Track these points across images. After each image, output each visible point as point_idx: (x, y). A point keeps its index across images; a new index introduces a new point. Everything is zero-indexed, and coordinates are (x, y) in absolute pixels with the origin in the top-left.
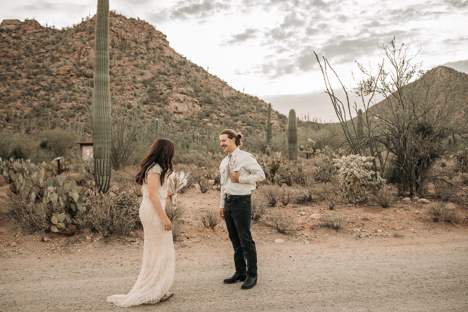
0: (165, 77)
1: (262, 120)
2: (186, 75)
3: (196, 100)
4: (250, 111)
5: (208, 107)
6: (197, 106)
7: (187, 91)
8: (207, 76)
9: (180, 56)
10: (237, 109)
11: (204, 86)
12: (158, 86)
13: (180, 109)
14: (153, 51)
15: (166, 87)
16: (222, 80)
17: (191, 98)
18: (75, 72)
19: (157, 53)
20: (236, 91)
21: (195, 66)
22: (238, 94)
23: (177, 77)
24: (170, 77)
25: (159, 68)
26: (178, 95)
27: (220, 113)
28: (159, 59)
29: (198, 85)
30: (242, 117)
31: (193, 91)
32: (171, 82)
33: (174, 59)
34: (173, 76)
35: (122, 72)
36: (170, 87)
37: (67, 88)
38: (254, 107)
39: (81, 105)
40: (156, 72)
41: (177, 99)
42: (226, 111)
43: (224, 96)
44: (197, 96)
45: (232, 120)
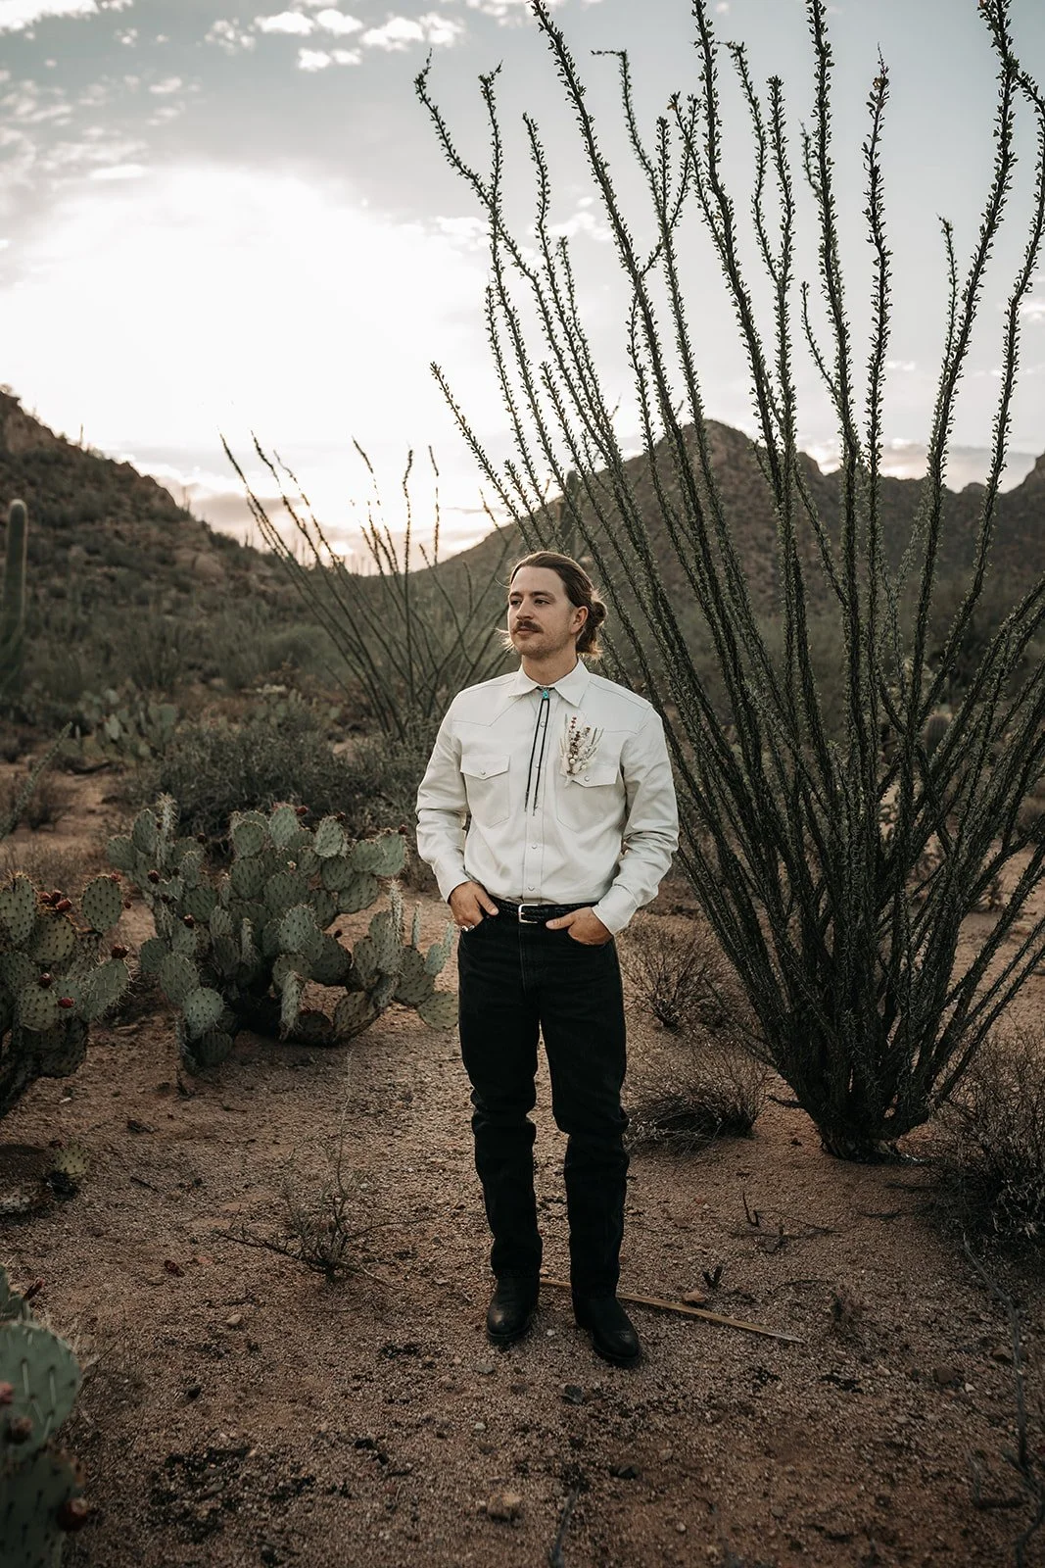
1: (161, 550)
4: (113, 514)
10: (62, 501)
20: (52, 435)
22: (62, 446)
30: (86, 533)
38: (124, 498)
43: (11, 448)
45: (48, 542)
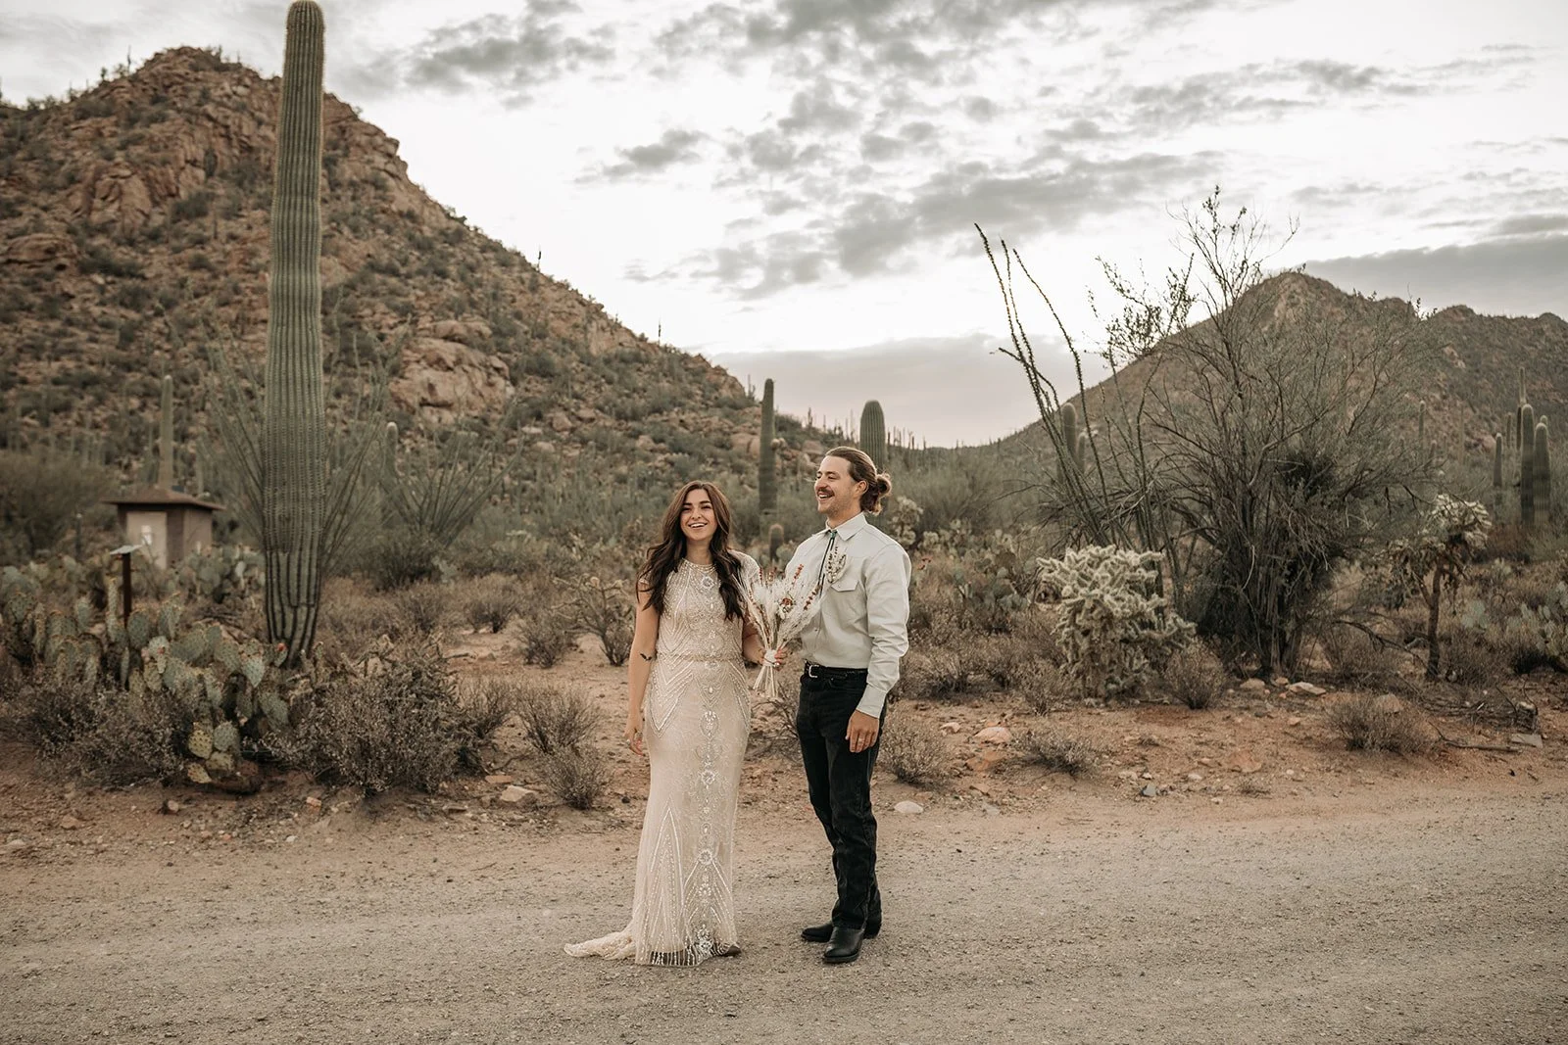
0: (393, 281)
1: (720, 435)
2: (463, 278)
3: (499, 364)
4: (681, 405)
5: (539, 388)
6: (500, 382)
7: (469, 330)
8: (535, 282)
9: (443, 210)
10: (635, 395)
11: (526, 317)
12: (367, 312)
13: (443, 392)
14: (350, 193)
15: (394, 315)
16: (586, 297)
17: (482, 356)
18: (72, 257)
19: (364, 199)
20: (633, 335)
21: (494, 247)
22: (641, 345)
23: (433, 283)
24: (411, 282)
25: (372, 251)
26: (438, 343)
27: (579, 408)
28: (373, 221)
29: (505, 311)
30: (654, 423)
31: (487, 331)
32: (412, 298)
33: (424, 223)
34: (421, 278)
35: (242, 261)
36: (406, 312)
37: (42, 310)
38: (695, 389)
39: (93, 369)
40: (362, 262)
41: (432, 357)
42: (601, 402)
43: (594, 351)
44: (502, 349)
45: (619, 434)
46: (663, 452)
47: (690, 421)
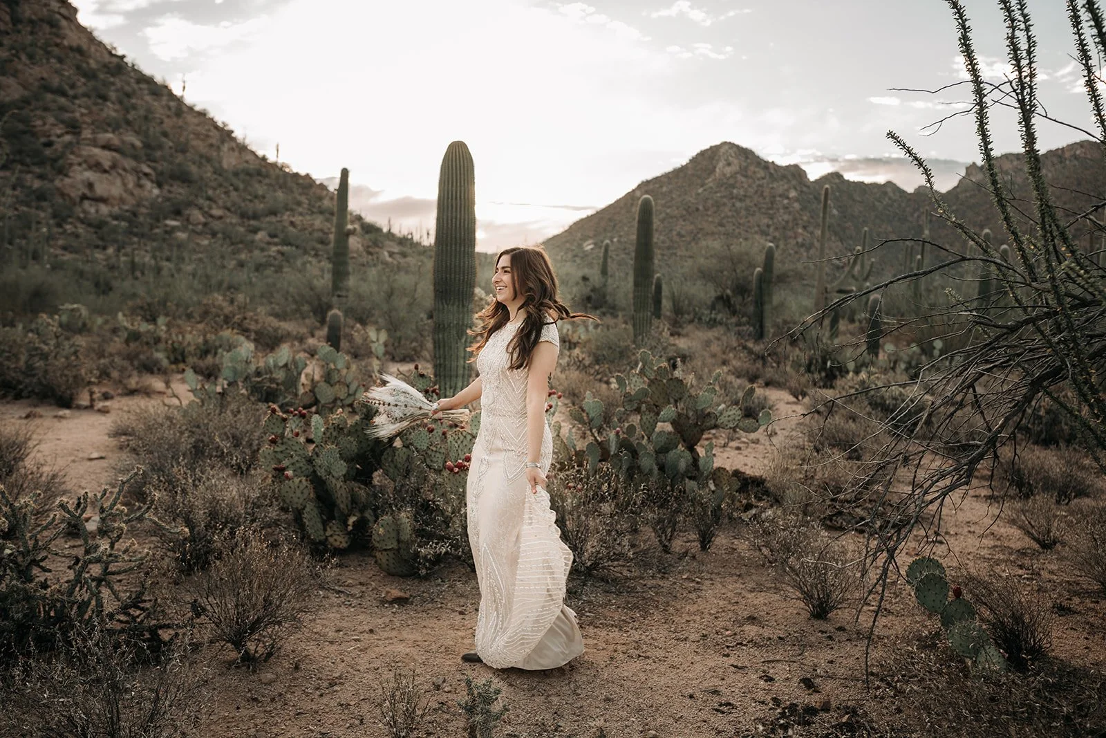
0: (62, 100)
1: (320, 234)
2: (121, 102)
3: (147, 170)
4: (292, 210)
5: (180, 191)
6: (148, 185)
7: (123, 142)
8: (178, 107)
9: (107, 49)
10: (256, 201)
11: (171, 136)
12: (39, 123)
13: (100, 189)
14: (29, 29)
15: (61, 126)
16: (220, 124)
17: (134, 163)
19: (40, 34)
20: (256, 156)
21: (149, 81)
22: (263, 163)
23: (96, 104)
24: (77, 102)
25: (45, 75)
26: (97, 151)
27: (210, 208)
28: (48, 53)
29: (154, 130)
30: (269, 223)
31: (138, 144)
32: (77, 115)
33: (90, 57)
34: (85, 99)
36: (74, 128)
38: (303, 199)
40: (37, 84)
41: (92, 161)
42: (229, 204)
43: (225, 165)
44: (150, 159)
45: (242, 229)
46: (276, 244)
47: (298, 223)
